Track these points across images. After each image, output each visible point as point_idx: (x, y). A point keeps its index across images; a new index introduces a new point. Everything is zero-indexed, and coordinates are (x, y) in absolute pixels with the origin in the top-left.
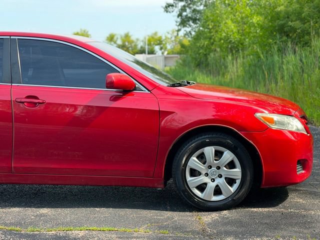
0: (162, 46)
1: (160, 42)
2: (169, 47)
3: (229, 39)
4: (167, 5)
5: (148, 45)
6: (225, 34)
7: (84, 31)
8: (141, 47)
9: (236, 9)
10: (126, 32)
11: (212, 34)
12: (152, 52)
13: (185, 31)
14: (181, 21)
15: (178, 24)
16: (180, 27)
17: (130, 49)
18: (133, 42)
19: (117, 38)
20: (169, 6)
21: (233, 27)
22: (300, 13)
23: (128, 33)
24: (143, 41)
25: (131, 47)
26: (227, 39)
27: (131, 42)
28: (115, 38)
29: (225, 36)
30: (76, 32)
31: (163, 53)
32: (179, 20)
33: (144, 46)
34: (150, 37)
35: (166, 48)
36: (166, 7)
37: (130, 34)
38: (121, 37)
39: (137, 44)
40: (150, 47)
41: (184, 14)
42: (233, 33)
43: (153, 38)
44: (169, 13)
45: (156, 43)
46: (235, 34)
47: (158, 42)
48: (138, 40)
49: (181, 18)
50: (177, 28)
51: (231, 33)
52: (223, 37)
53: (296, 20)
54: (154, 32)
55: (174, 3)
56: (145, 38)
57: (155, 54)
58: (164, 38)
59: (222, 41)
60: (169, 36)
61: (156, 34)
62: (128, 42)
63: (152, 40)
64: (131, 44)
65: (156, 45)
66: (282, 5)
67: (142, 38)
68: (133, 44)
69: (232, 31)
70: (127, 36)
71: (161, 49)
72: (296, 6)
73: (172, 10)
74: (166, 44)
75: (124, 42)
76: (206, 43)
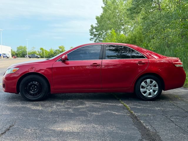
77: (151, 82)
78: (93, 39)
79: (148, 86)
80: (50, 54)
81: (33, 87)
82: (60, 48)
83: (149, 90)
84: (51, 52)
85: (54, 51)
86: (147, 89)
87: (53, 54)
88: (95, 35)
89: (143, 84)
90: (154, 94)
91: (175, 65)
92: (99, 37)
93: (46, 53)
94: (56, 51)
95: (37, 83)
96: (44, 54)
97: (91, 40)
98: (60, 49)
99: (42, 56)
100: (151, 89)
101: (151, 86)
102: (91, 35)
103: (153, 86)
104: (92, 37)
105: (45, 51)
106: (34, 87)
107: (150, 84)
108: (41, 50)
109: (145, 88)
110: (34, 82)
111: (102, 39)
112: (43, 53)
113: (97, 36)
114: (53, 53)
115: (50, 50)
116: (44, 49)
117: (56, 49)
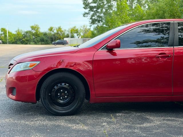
0: (78, 33)
1: (77, 32)
2: (82, 34)
4: (85, 13)
5: (71, 33)
7: (37, 25)
8: (67, 34)
9: (123, 17)
10: (59, 26)
12: (73, 37)
13: (94, 26)
15: (90, 23)
16: (91, 24)
17: (61, 35)
18: (63, 31)
19: (54, 29)
20: (86, 14)
23: (60, 27)
24: (68, 31)
25: (62, 34)
27: (61, 31)
28: (53, 29)
31: (78, 37)
32: (91, 20)
33: (68, 34)
35: (80, 35)
36: (84, 14)
37: (61, 27)
38: (56, 29)
39: (65, 32)
40: (72, 34)
41: (94, 18)
44: (85, 17)
45: (75, 32)
48: (65, 30)
54: (74, 26)
55: (89, 12)
56: (69, 29)
57: (75, 38)
58: (79, 29)
60: (82, 29)
61: (75, 27)
62: (60, 32)
63: (72, 30)
64: (61, 32)
65: (75, 33)
66: (145, 16)
67: (67, 30)
68: (63, 33)
70: (60, 28)
71: (78, 35)
73: (87, 16)
74: (80, 32)
75: (58, 31)
78: (88, 14)
80: (17, 38)
81: (61, 93)
82: (33, 28)
84: (19, 35)
85: (23, 34)
87: (21, 38)
88: (91, 8)
92: (98, 11)
93: (9, 36)
94: (27, 32)
95: (69, 86)
96: (8, 38)
97: (85, 15)
98: (32, 30)
99: (3, 40)
102: (84, 8)
104: (87, 11)
105: (9, 32)
106: (64, 92)
108: (2, 31)
110: (63, 84)
111: (102, 15)
112: (6, 36)
113: (95, 10)
114: (22, 35)
115: (16, 31)
116: (7, 29)
117: (26, 31)
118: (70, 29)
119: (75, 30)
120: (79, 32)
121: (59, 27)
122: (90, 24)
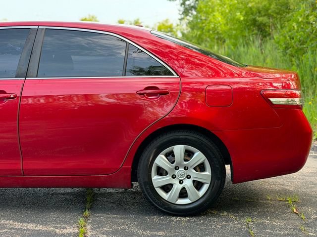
2: (180, 35)
3: (216, 30)
6: (213, 26)
7: (93, 17)
10: (136, 19)
11: (204, 25)
14: (185, 10)
15: (181, 13)
16: (183, 16)
21: (220, 19)
22: (267, 10)
23: (138, 20)
26: (214, 30)
29: (213, 28)
30: (84, 18)
32: (182, 9)
34: (161, 25)
35: (177, 36)
37: (140, 21)
41: (187, 3)
42: (221, 25)
43: (163, 25)
45: (167, 30)
46: (223, 26)
47: (169, 29)
49: (184, 7)
50: (180, 17)
51: (219, 25)
52: (211, 28)
53: (264, 16)
54: (165, 19)
58: (174, 25)
59: (211, 32)
61: (167, 21)
63: (163, 27)
65: (167, 32)
69: (219, 22)
70: (137, 22)
72: (265, 3)
74: (177, 31)
76: (199, 33)
77: (189, 154)
79: (177, 168)
83: (181, 182)
86: (174, 177)
89: (161, 160)
90: (198, 195)
91: (272, 99)
100: (188, 177)
101: (186, 168)
103: (195, 169)
107: (186, 160)
109: (167, 173)
118: (158, 24)
119: (167, 27)
120: (174, 30)
121: (135, 21)
122: (181, 15)
